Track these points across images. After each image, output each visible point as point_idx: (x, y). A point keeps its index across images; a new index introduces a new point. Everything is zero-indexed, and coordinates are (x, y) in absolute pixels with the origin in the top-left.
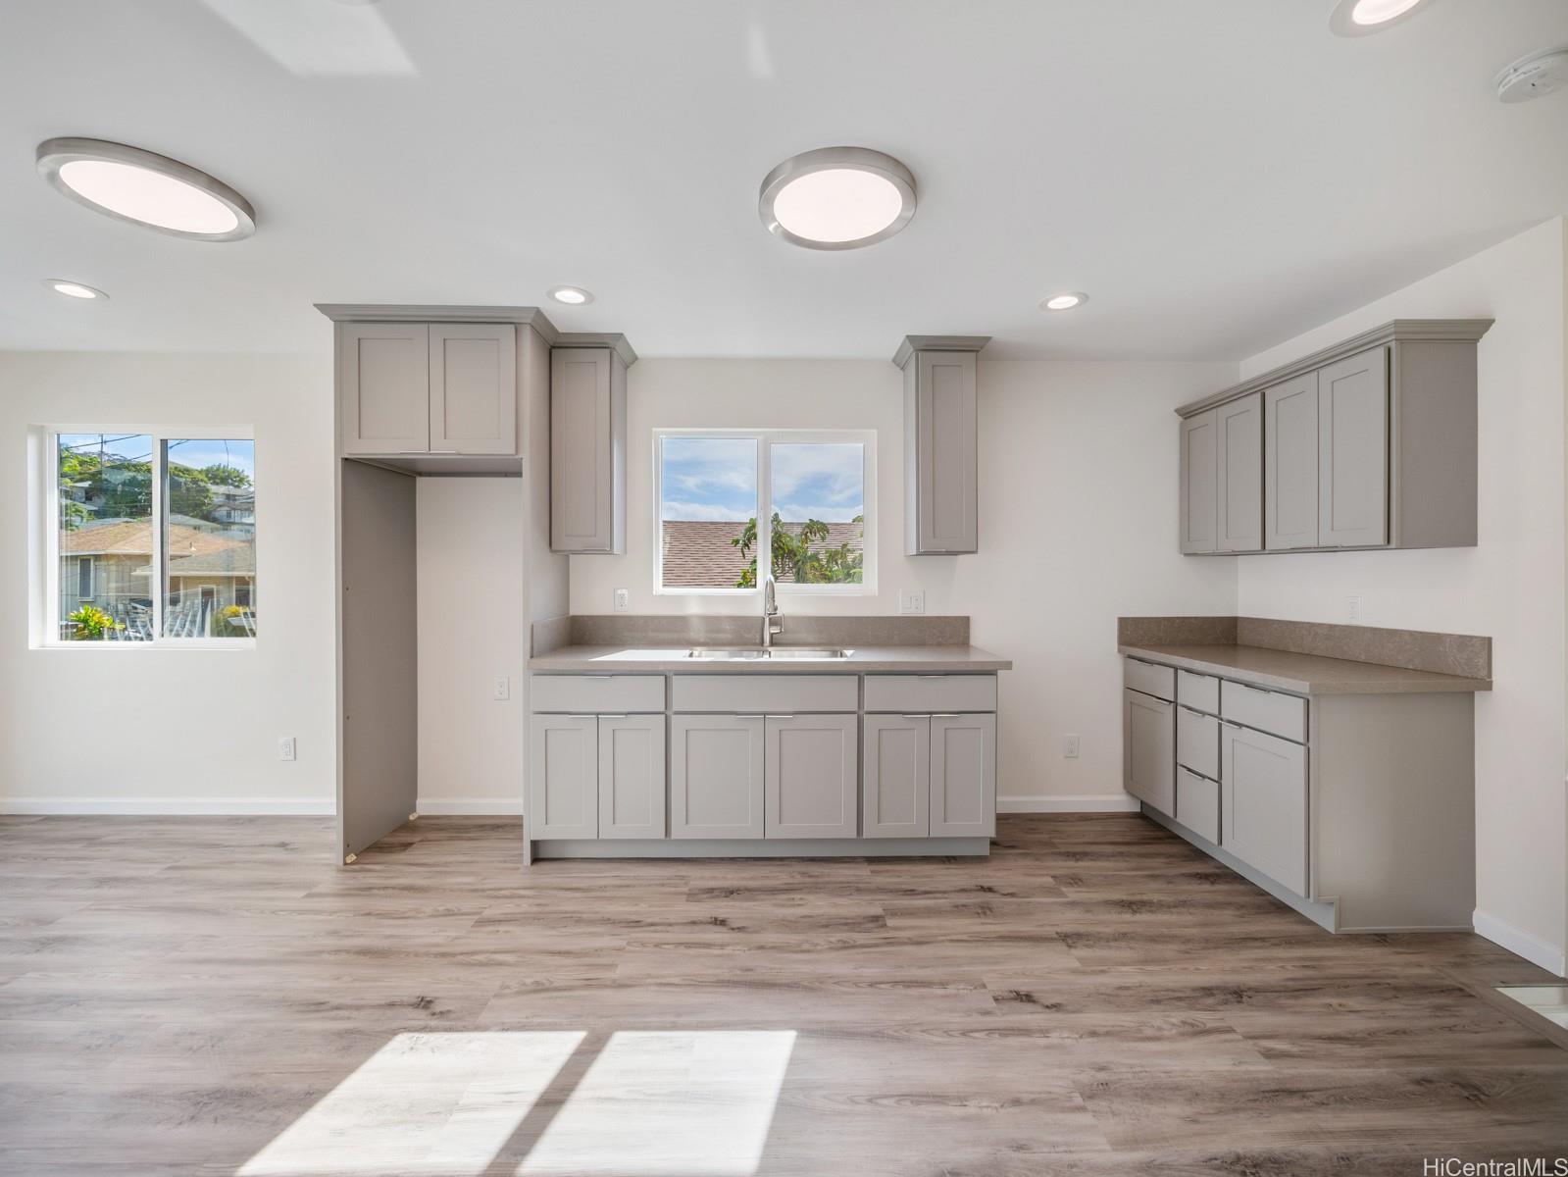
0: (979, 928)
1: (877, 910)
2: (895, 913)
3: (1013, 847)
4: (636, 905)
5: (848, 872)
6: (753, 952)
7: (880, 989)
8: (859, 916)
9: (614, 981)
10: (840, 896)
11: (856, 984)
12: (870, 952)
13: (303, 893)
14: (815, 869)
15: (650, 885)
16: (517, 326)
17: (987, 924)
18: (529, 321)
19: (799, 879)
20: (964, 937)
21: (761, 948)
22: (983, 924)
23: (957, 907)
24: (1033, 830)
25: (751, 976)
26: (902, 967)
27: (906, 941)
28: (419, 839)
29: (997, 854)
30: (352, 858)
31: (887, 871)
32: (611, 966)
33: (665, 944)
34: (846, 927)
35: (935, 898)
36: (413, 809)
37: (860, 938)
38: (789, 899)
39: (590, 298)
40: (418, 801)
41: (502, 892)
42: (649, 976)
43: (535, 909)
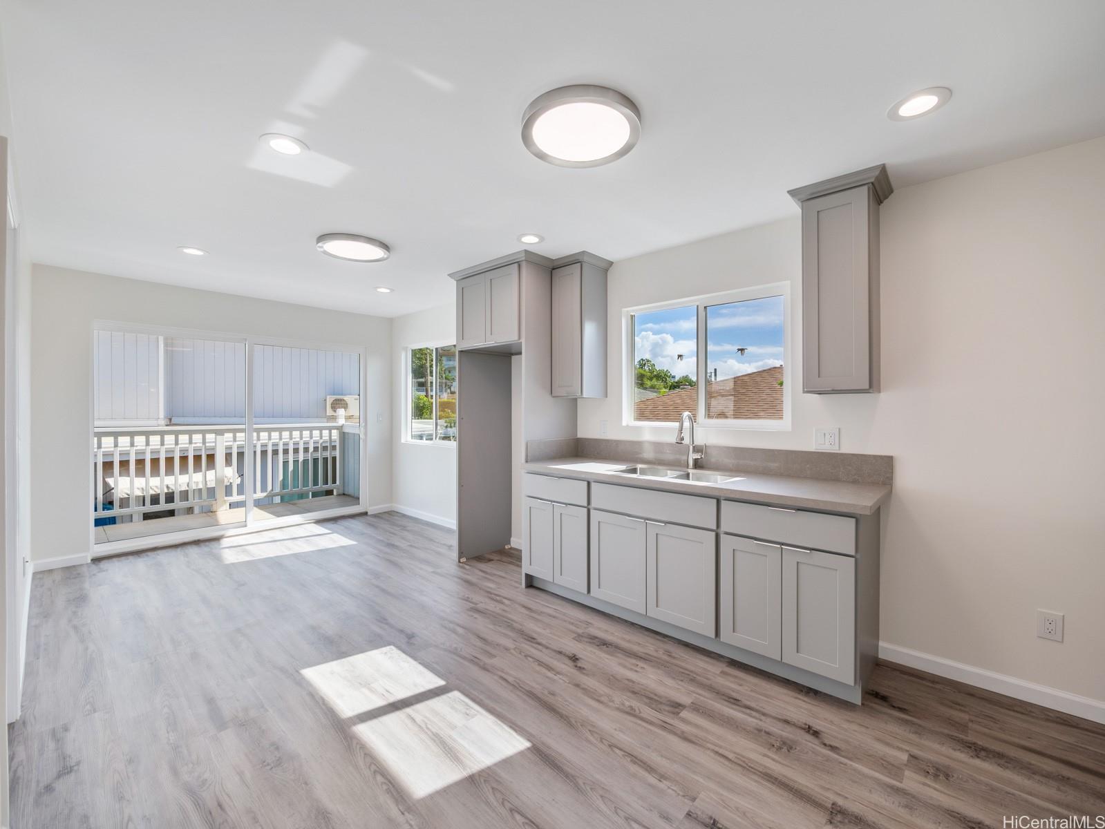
0: (753, 756)
1: (686, 700)
2: (696, 708)
3: (901, 710)
4: (544, 629)
5: (701, 664)
6: (570, 685)
7: (613, 751)
8: (666, 698)
9: (485, 664)
10: (674, 678)
11: (601, 740)
12: (639, 725)
13: (431, 569)
14: (679, 652)
15: (565, 621)
16: (519, 264)
17: (769, 757)
18: (524, 258)
19: (661, 655)
20: (731, 756)
21: (577, 685)
22: (765, 755)
23: (760, 730)
24: (956, 705)
25: (551, 699)
26: (649, 747)
27: (678, 732)
28: (497, 558)
29: (872, 708)
30: (463, 560)
31: (736, 677)
32: (492, 656)
33: (530, 657)
34: (647, 701)
35: (750, 715)
36: (509, 543)
37: (647, 712)
38: (633, 664)
39: (542, 239)
40: (512, 539)
41: (498, 598)
42: (502, 671)
43: (500, 612)
